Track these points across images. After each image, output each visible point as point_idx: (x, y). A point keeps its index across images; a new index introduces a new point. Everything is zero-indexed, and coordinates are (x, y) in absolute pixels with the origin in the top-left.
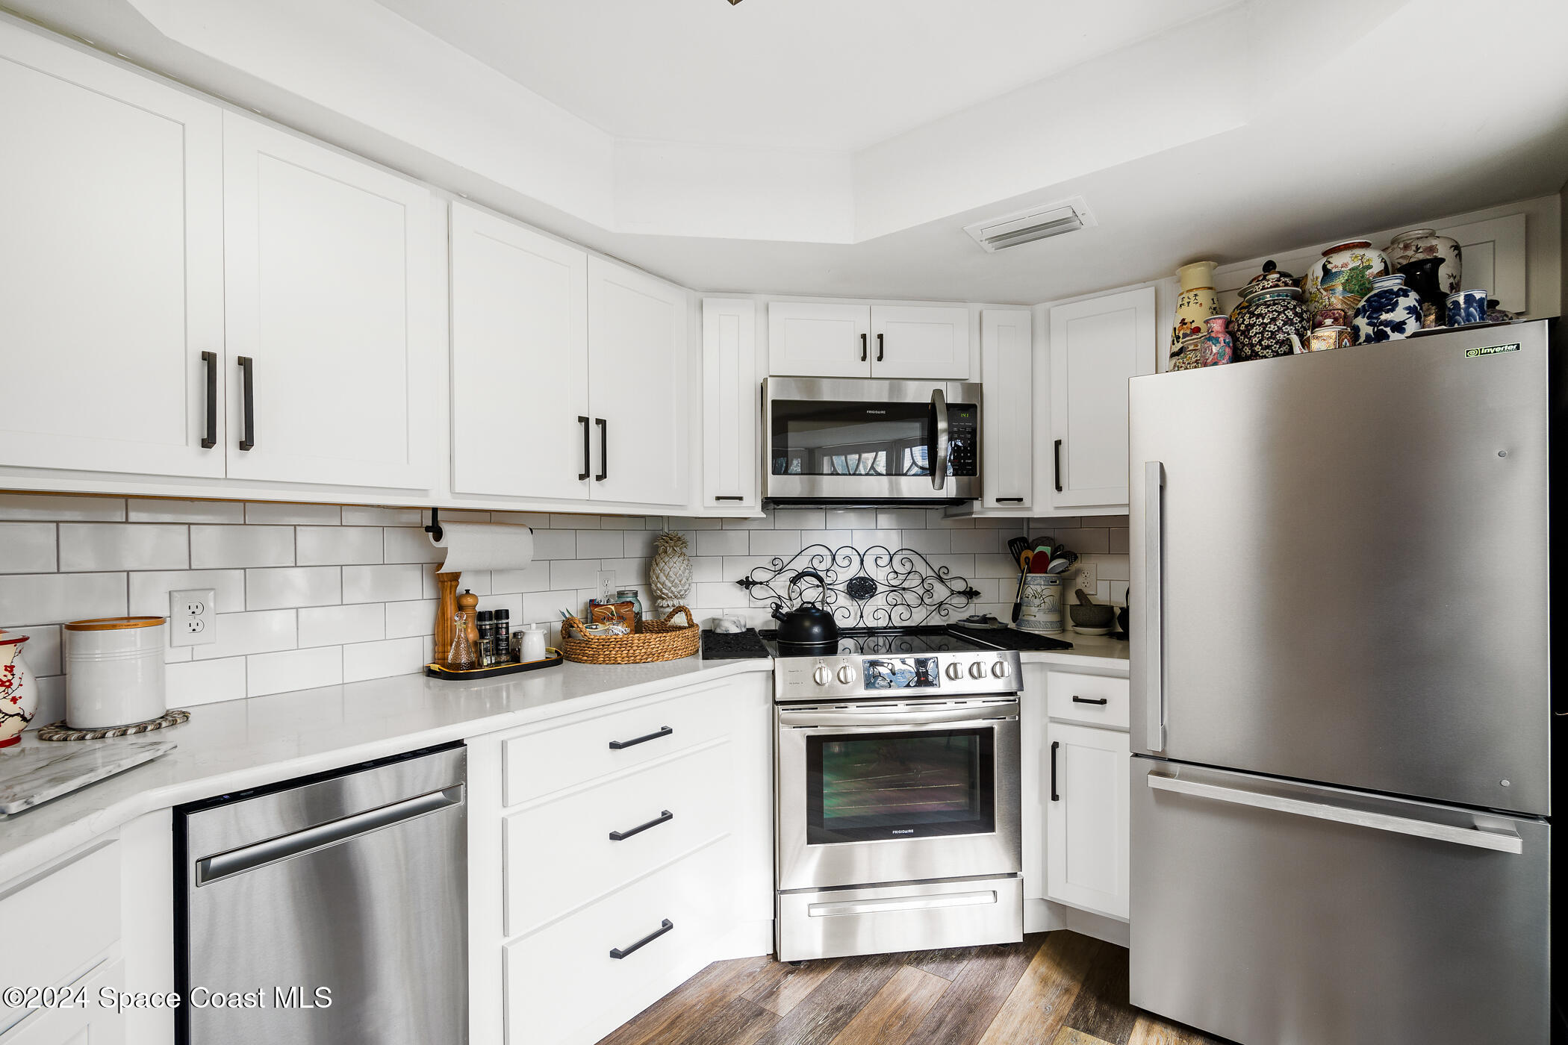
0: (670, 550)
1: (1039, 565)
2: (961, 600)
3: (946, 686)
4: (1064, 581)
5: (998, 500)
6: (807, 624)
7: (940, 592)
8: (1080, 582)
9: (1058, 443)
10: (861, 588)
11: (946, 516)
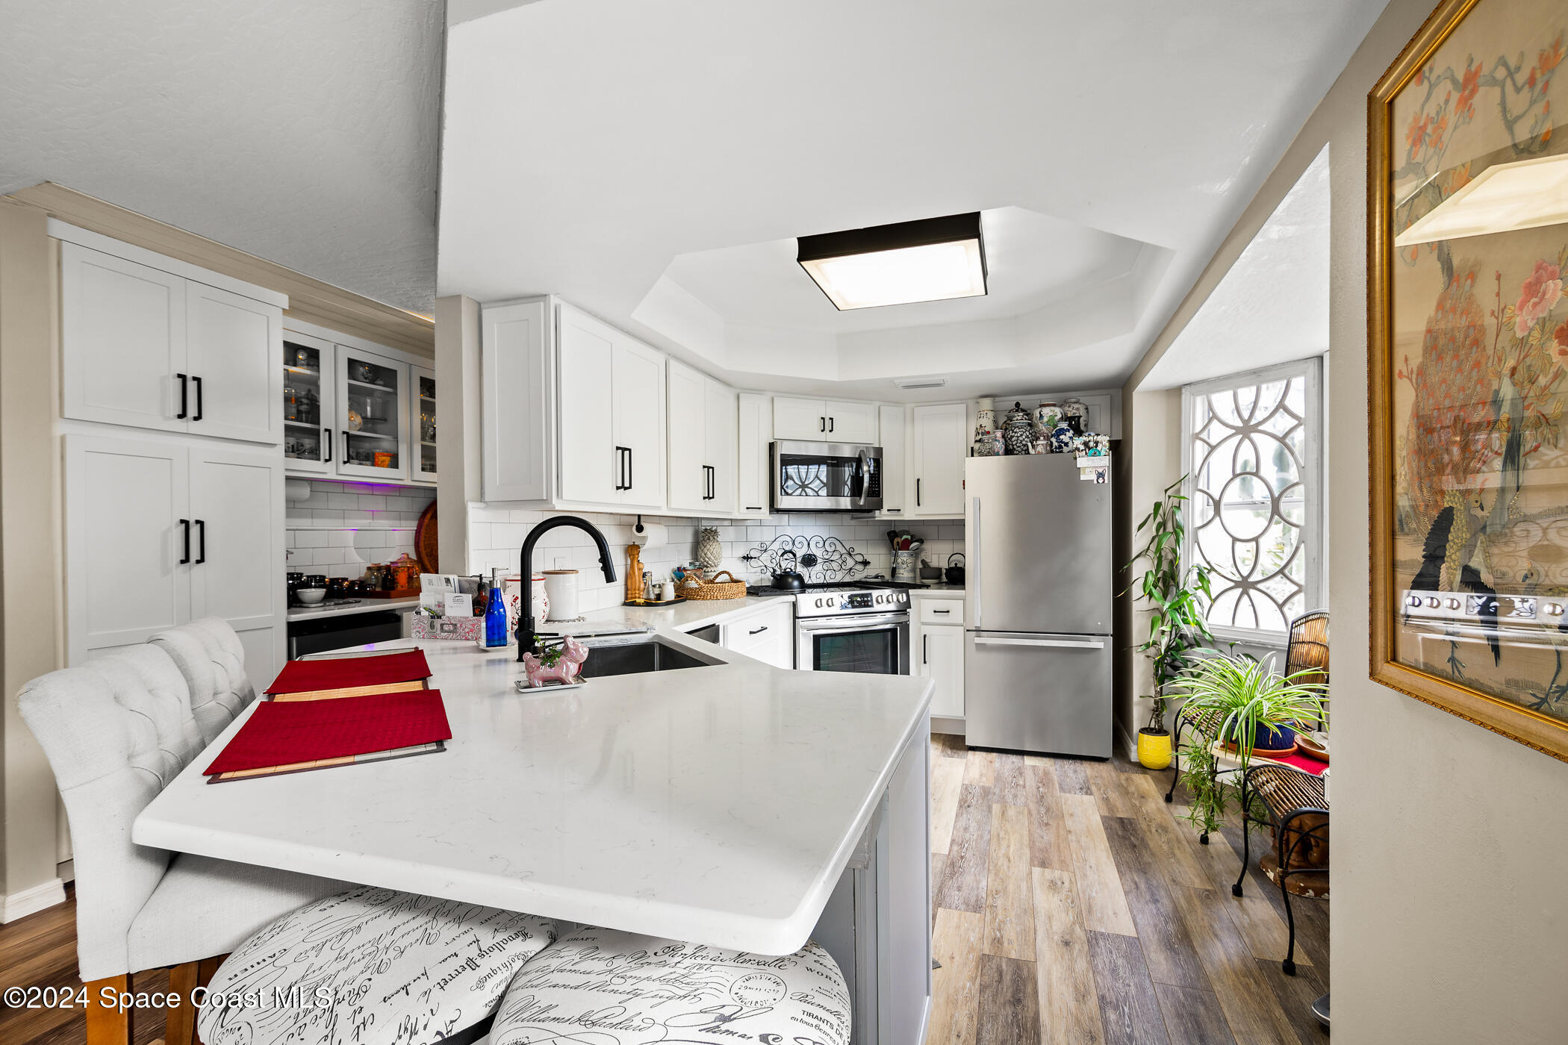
0: (711, 538)
1: (905, 546)
2: (860, 567)
3: (877, 608)
4: (916, 554)
5: (888, 510)
6: (790, 580)
7: (850, 563)
8: (923, 556)
9: (918, 480)
10: (809, 561)
11: (853, 518)
